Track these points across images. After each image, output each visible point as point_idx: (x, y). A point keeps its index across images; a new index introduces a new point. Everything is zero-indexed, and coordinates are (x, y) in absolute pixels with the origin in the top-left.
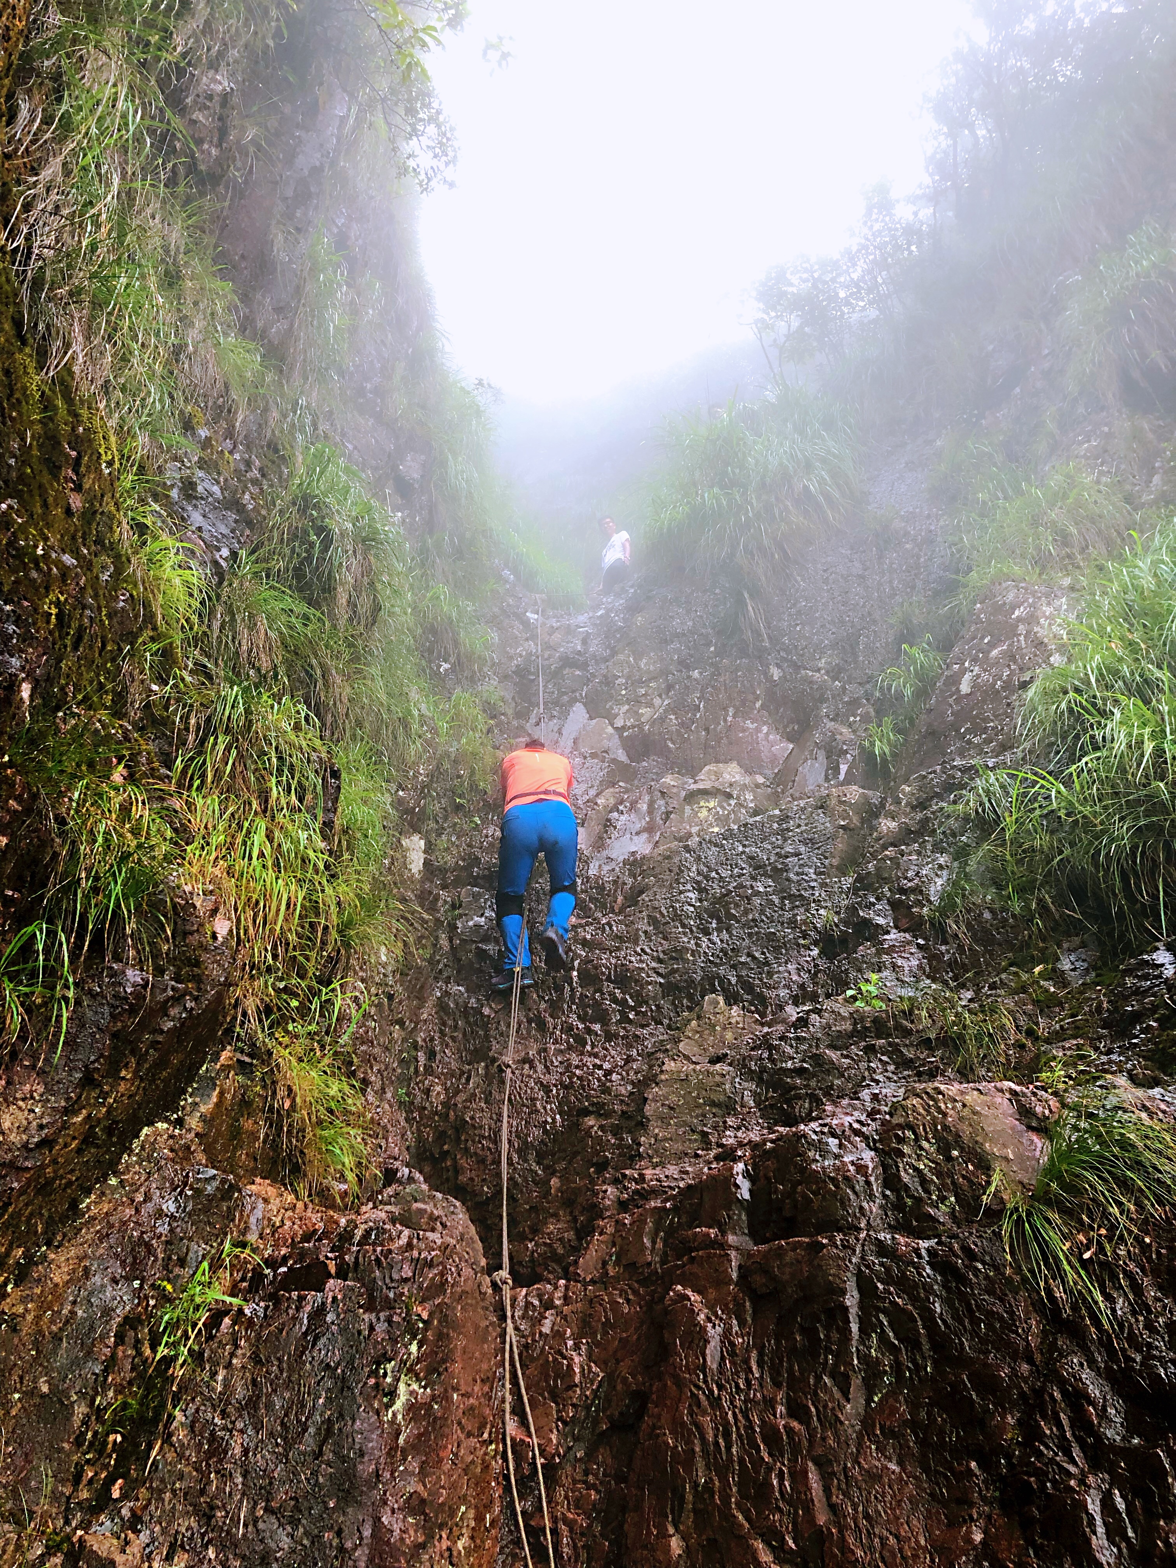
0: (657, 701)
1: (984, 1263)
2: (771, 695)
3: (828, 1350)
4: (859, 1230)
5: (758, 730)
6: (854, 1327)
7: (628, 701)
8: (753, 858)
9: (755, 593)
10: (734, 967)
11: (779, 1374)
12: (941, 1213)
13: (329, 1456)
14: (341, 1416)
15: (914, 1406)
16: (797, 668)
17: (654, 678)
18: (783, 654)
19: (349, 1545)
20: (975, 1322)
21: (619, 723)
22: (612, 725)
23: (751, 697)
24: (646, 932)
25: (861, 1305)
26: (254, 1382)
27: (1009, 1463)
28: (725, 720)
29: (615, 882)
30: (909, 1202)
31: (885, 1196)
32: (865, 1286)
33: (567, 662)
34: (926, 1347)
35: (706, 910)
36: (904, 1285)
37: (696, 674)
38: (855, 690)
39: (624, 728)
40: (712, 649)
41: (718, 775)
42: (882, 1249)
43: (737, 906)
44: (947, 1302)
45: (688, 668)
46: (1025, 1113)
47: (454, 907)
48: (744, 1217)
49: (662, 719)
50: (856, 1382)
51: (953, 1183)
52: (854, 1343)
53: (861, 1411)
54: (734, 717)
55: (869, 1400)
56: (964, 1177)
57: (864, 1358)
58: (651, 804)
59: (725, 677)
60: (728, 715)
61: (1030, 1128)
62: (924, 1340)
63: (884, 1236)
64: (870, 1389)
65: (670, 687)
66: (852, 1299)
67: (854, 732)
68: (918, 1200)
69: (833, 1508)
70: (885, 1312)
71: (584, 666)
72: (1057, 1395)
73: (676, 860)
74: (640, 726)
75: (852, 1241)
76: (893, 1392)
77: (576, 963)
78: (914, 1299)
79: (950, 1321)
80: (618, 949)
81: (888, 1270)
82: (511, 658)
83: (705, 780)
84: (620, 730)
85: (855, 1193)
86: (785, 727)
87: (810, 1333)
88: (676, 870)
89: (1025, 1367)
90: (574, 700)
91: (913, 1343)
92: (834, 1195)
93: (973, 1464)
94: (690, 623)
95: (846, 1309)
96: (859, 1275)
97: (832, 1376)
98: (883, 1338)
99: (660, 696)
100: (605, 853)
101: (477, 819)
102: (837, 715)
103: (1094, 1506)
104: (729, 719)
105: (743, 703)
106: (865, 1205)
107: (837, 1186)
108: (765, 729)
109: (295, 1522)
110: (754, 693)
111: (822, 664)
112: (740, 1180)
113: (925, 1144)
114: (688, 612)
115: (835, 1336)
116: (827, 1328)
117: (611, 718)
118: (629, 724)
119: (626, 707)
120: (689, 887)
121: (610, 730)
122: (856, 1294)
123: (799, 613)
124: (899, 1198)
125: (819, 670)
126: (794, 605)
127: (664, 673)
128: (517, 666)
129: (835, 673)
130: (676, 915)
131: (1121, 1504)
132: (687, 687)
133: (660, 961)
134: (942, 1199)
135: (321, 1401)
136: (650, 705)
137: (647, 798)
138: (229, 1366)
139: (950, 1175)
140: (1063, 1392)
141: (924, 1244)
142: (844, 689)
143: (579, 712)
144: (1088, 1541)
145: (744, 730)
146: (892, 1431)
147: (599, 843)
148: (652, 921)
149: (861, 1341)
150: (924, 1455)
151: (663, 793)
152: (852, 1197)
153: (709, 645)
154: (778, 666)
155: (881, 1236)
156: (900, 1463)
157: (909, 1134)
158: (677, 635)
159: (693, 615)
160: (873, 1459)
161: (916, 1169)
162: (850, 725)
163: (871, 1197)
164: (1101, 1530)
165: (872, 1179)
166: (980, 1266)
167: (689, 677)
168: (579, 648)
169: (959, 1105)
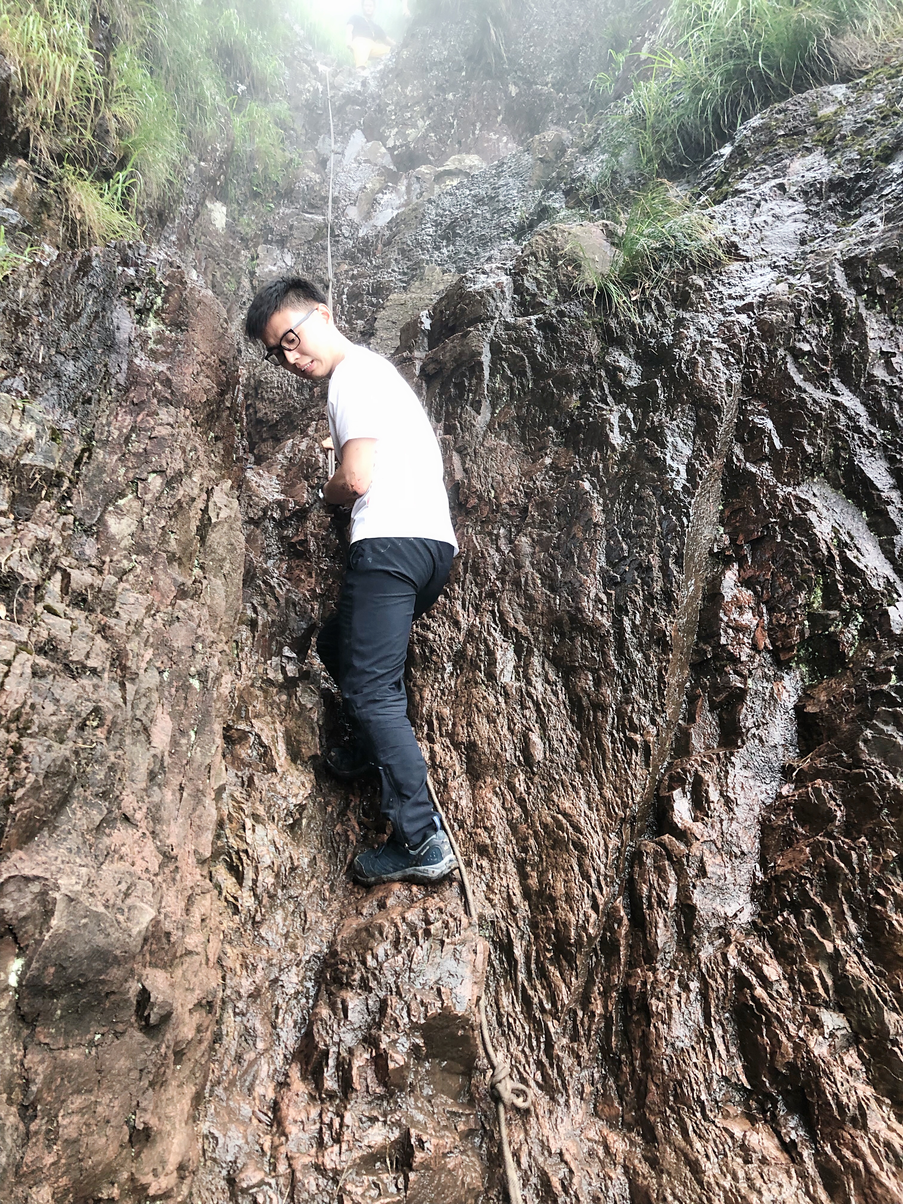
0: (420, 123)
1: (569, 317)
2: (509, 110)
3: (470, 391)
4: (494, 318)
5: (499, 140)
6: (486, 373)
7: (397, 125)
8: (475, 196)
9: (498, 20)
10: (454, 262)
11: (440, 414)
12: (548, 301)
13: (96, 326)
14: (104, 309)
15: (519, 408)
16: (529, 83)
17: (417, 103)
18: (519, 73)
19: (113, 371)
20: (560, 351)
21: (390, 143)
22: (385, 145)
23: (494, 112)
24: (396, 260)
25: (493, 361)
26: (45, 295)
27: (572, 420)
28: (474, 134)
29: (377, 236)
30: (528, 298)
31: (513, 298)
32: (495, 349)
33: (350, 99)
34: (529, 373)
35: (439, 236)
36: (518, 342)
37: (450, 96)
38: (574, 99)
39: (394, 148)
40: (464, 74)
41: (460, 161)
42: (508, 326)
43: (461, 227)
44: (546, 345)
45: (444, 91)
46: (610, 234)
47: (253, 259)
48: (426, 340)
49: (425, 137)
50: (486, 404)
51: (558, 281)
52: (486, 382)
53: (488, 418)
54: (481, 130)
55: (493, 413)
56: (564, 275)
57: (491, 390)
58: (409, 187)
59: (474, 97)
60: (475, 129)
61: (613, 244)
62: (528, 370)
63: (510, 320)
64: (494, 406)
65: (430, 109)
66: (486, 358)
67: (572, 132)
68: (534, 295)
69: (465, 470)
70: (506, 360)
71: (364, 103)
72: (603, 373)
73: (421, 210)
74: (407, 145)
75: (489, 325)
76: (508, 405)
77: (346, 290)
78: (524, 348)
79: (545, 355)
80: (376, 274)
81: (510, 336)
82: (301, 93)
83: (450, 165)
84: (391, 150)
85: (493, 298)
86: (520, 136)
87: (460, 386)
88: (420, 216)
89: (587, 367)
90: (355, 127)
91: (522, 373)
92: (479, 302)
93: (551, 428)
94: (445, 53)
95: (481, 363)
96: (492, 343)
97: (472, 406)
98: (504, 377)
99: (423, 118)
100: (371, 222)
101: (272, 205)
102: (559, 119)
103: (614, 419)
104: (477, 132)
105: (488, 117)
106: (499, 304)
107: (482, 297)
108: (505, 139)
109: (75, 359)
110: (496, 109)
111: (549, 79)
112: (424, 319)
113: (542, 263)
114: (444, 43)
115: (474, 381)
116: (470, 380)
117: (383, 140)
118: (398, 144)
119: (396, 130)
120: (429, 225)
121: (383, 150)
122: (489, 355)
123: (532, 36)
124: (522, 297)
125: (546, 85)
126: (528, 30)
127: (426, 97)
128: (307, 100)
129: (559, 85)
130: (418, 243)
131: (630, 415)
132: (443, 108)
133: (405, 274)
134: (549, 292)
135: (90, 303)
136: (415, 126)
137: (405, 182)
138: (26, 286)
139: (556, 276)
140: (607, 372)
141: (533, 318)
142: (565, 98)
143: (358, 138)
144: (607, 436)
145: (489, 140)
146: (505, 425)
147: (368, 216)
148: (402, 251)
149: (490, 380)
150: (523, 434)
151: (418, 178)
152: (491, 301)
153: (460, 70)
154: (515, 84)
155: (508, 320)
156: (509, 440)
157: (532, 258)
158: (434, 64)
159: (448, 45)
160: (492, 441)
161: (535, 279)
162: (569, 128)
163: (504, 299)
164: (616, 430)
165: (506, 289)
166: (567, 319)
167: (445, 99)
168: (359, 88)
169: (566, 234)
